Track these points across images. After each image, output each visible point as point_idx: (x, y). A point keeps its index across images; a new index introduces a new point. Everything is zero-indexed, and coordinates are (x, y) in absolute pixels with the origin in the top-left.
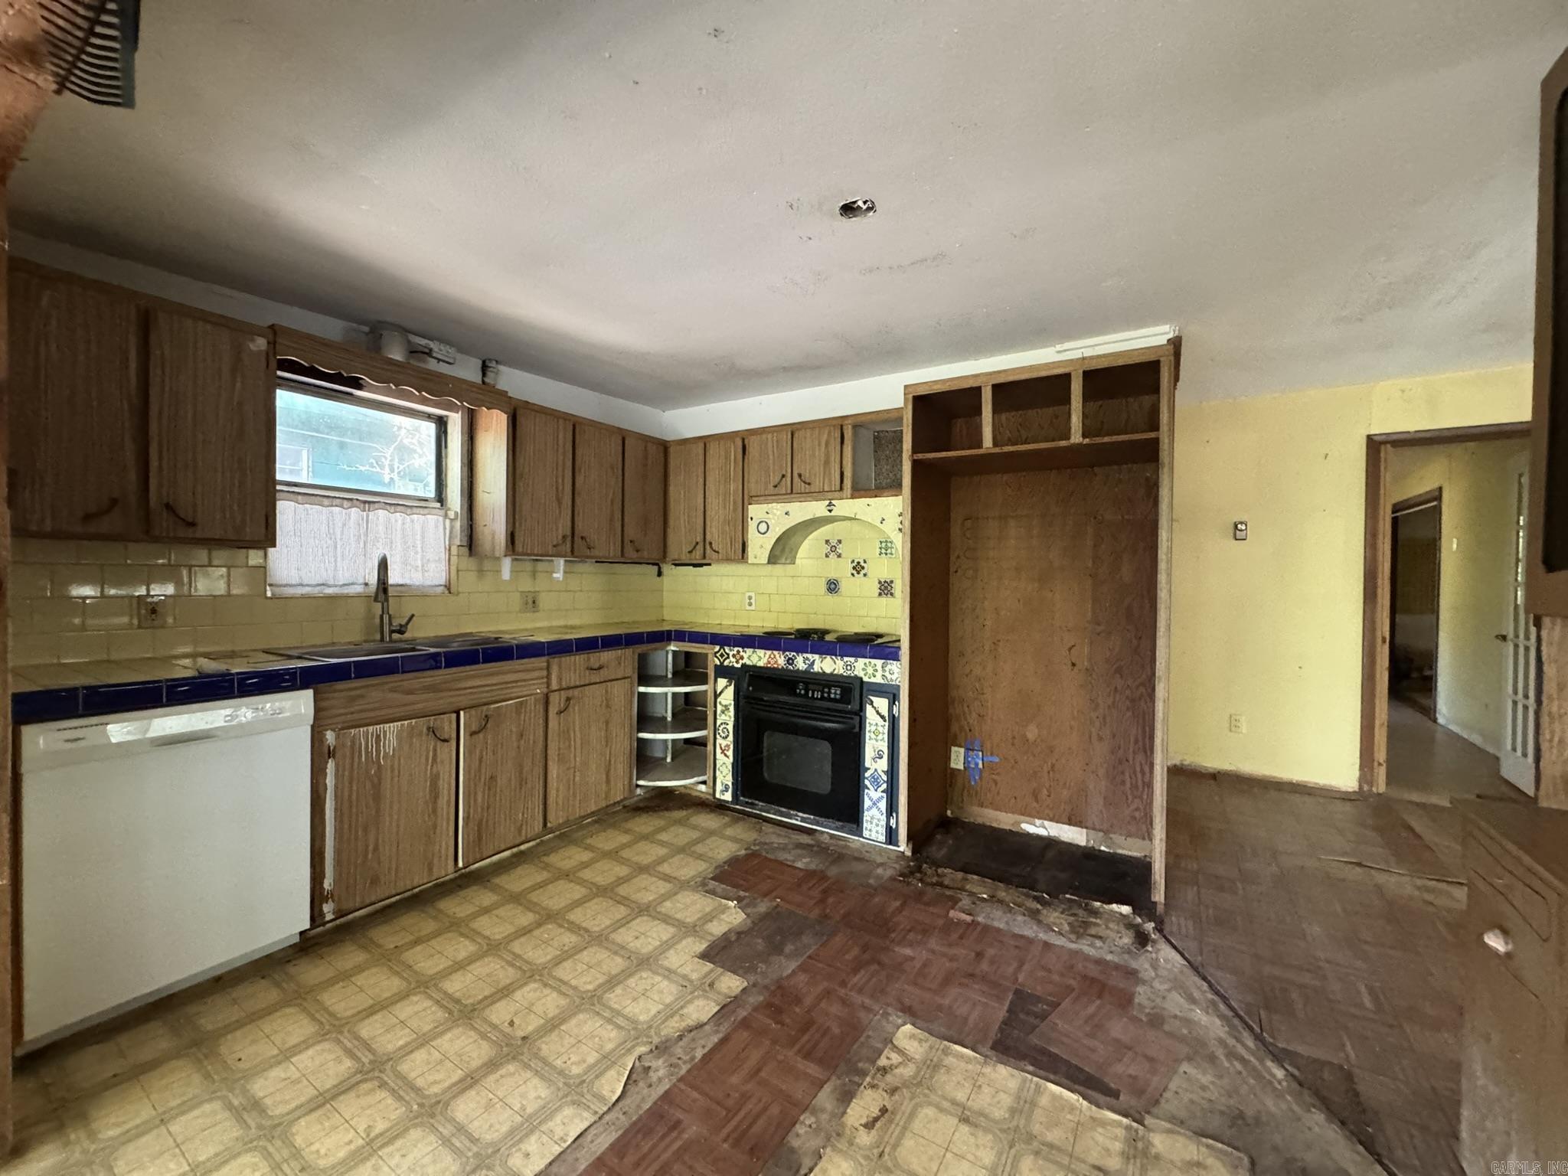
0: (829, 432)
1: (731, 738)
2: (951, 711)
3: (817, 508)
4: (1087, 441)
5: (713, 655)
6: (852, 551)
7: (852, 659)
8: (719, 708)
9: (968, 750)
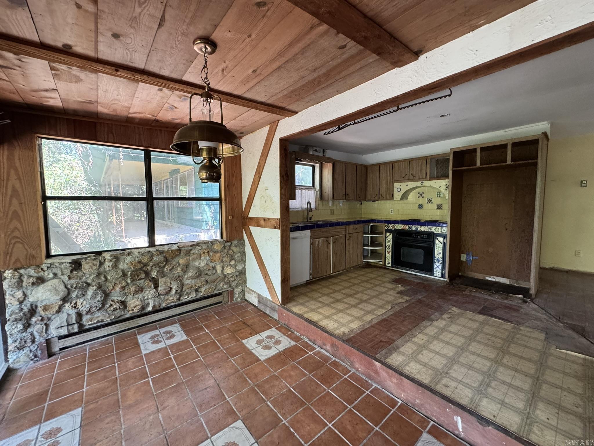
0: (422, 161)
1: (391, 249)
2: (461, 243)
3: (418, 184)
4: (512, 163)
5: (384, 226)
6: (427, 196)
7: (431, 227)
8: (387, 241)
9: (467, 255)
